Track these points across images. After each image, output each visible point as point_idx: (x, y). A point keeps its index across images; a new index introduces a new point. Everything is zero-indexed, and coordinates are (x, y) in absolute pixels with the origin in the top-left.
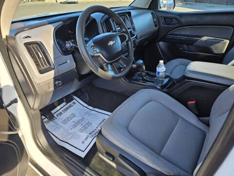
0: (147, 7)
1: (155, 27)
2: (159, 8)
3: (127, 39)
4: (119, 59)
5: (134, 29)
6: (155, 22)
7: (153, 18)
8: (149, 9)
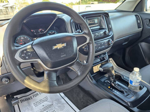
0: (132, 10)
1: (138, 28)
2: (145, 11)
3: (87, 42)
4: (73, 64)
5: (110, 29)
6: (138, 23)
7: (137, 20)
8: (134, 11)
